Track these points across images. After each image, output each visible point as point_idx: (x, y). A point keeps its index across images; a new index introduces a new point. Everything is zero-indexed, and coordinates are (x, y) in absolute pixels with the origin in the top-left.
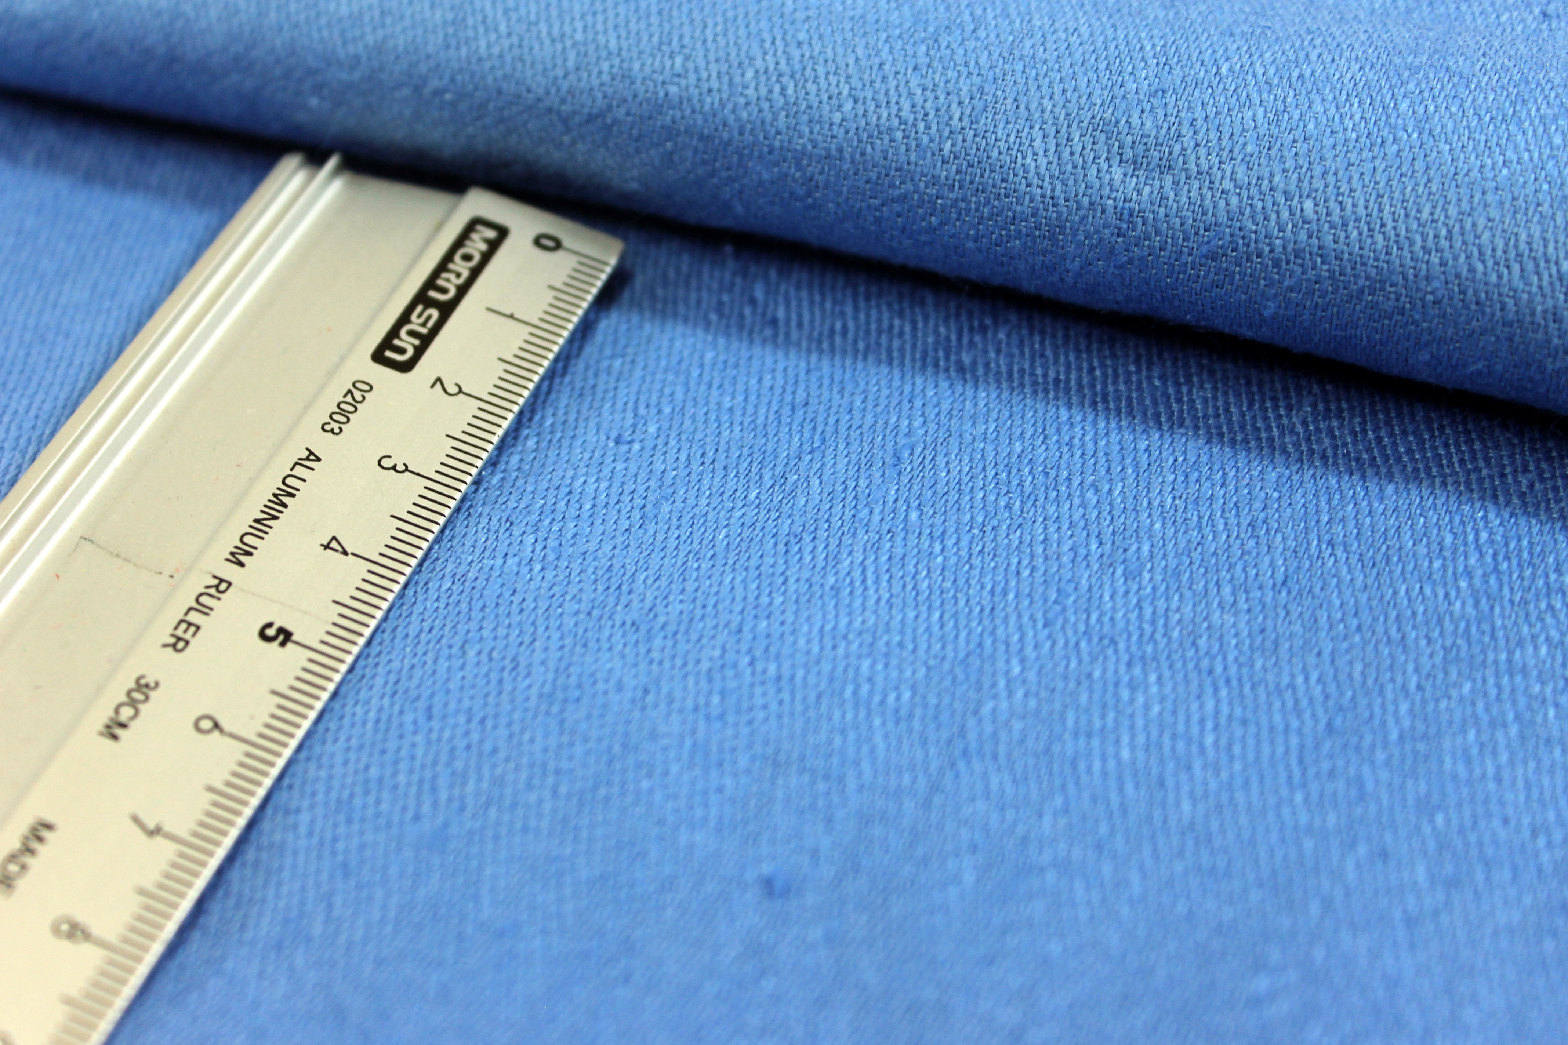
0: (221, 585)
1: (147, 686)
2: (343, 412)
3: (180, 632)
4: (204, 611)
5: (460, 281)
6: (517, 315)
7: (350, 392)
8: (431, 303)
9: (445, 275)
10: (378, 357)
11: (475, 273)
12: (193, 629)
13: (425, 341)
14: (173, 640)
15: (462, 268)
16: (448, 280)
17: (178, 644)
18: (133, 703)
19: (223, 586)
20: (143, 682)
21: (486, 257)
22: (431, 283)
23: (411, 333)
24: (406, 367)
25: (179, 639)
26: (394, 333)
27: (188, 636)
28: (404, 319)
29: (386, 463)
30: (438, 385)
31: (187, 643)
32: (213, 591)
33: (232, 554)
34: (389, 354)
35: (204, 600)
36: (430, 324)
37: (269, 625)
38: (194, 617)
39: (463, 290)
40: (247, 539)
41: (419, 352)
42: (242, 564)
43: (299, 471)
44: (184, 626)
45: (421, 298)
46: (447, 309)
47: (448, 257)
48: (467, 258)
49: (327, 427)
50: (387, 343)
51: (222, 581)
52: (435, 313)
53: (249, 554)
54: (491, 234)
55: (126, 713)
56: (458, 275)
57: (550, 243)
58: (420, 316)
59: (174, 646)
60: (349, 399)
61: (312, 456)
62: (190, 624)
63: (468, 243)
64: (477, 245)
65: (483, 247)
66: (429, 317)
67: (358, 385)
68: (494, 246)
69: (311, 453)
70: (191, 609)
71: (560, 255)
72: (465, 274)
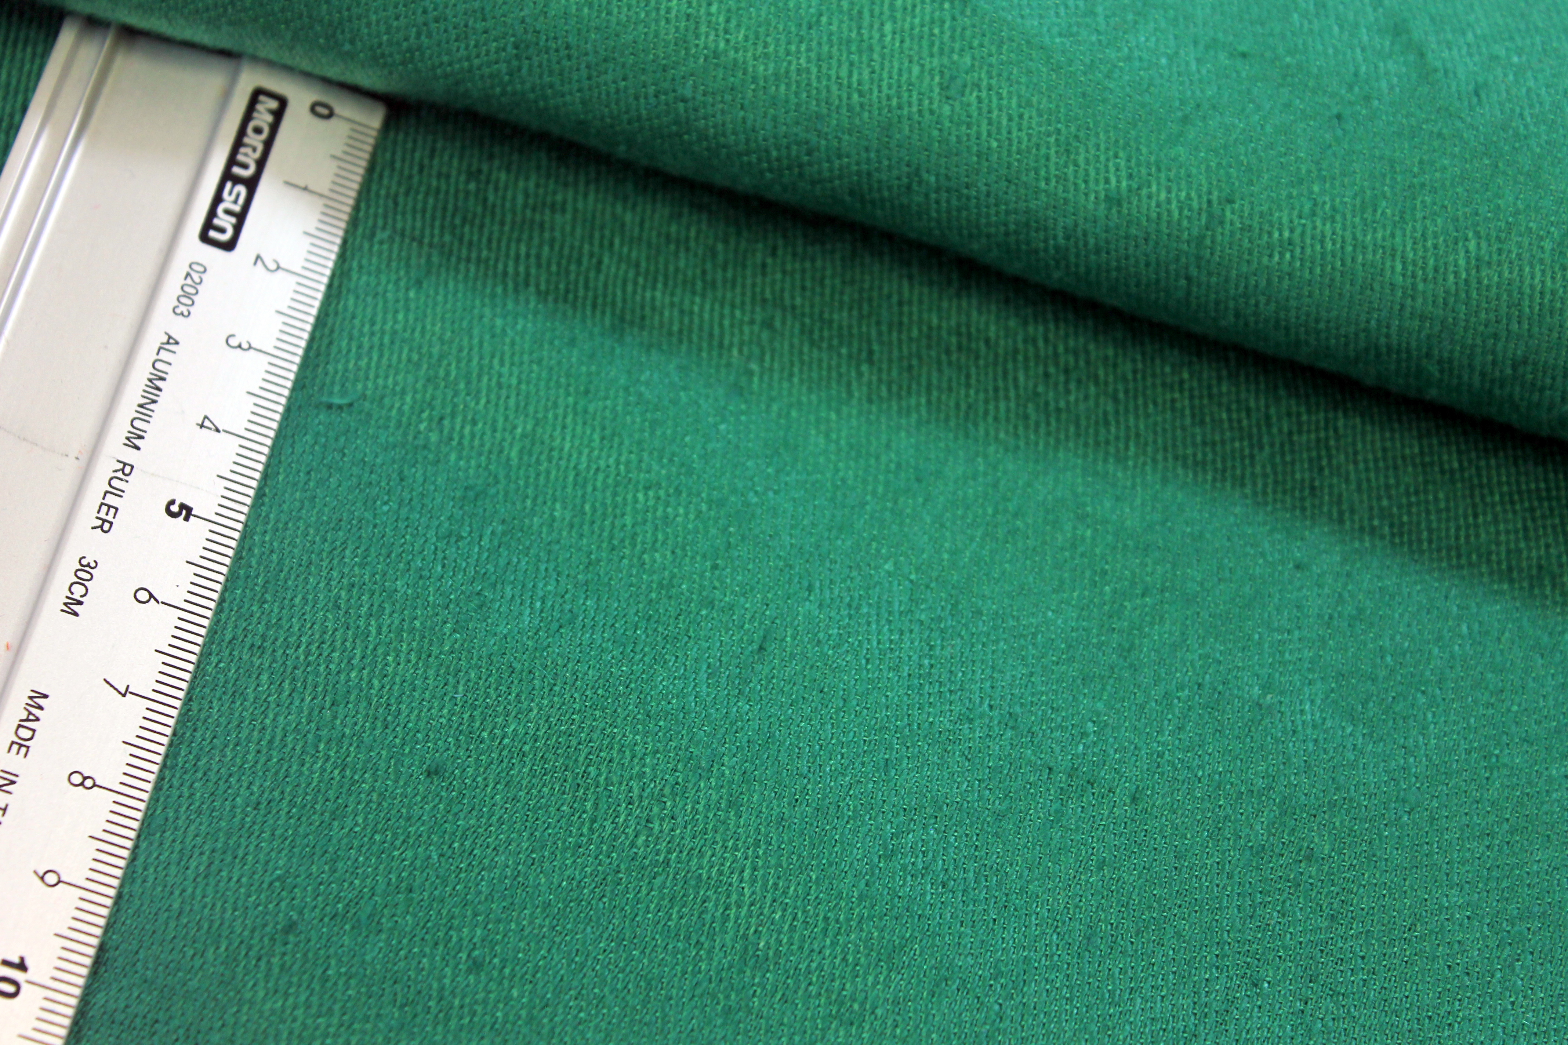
0: (125, 469)
1: (88, 565)
2: (187, 295)
3: (102, 515)
4: (119, 493)
5: (257, 155)
6: (311, 187)
7: (188, 275)
8: (237, 180)
9: (243, 150)
10: (204, 237)
11: (268, 144)
12: (112, 511)
13: (241, 217)
14: (100, 522)
15: (255, 141)
16: (246, 155)
17: (104, 526)
18: (81, 582)
19: (127, 470)
20: (84, 562)
21: (274, 128)
22: (232, 161)
23: (228, 212)
24: (229, 246)
25: (104, 521)
26: (212, 213)
27: (110, 518)
28: (218, 199)
29: (234, 342)
30: (259, 263)
31: (111, 523)
32: (120, 474)
33: (128, 438)
34: (212, 234)
35: (115, 483)
36: (241, 200)
37: (172, 502)
38: (111, 500)
39: (261, 164)
40: (137, 423)
41: (238, 228)
42: (137, 448)
43: (164, 355)
44: (104, 508)
45: (227, 176)
46: (252, 184)
47: (242, 133)
48: (258, 131)
49: (178, 311)
50: (208, 225)
51: (125, 464)
52: (242, 190)
53: (141, 437)
54: (274, 104)
55: (78, 590)
56: (254, 150)
57: (325, 112)
58: (230, 193)
59: (101, 527)
60: (189, 281)
61: (171, 340)
62: (109, 507)
63: (255, 115)
64: (263, 118)
65: (270, 118)
66: (238, 196)
67: (195, 267)
68: (278, 115)
69: (170, 337)
70: (107, 492)
71: (333, 121)
72: (260, 148)
